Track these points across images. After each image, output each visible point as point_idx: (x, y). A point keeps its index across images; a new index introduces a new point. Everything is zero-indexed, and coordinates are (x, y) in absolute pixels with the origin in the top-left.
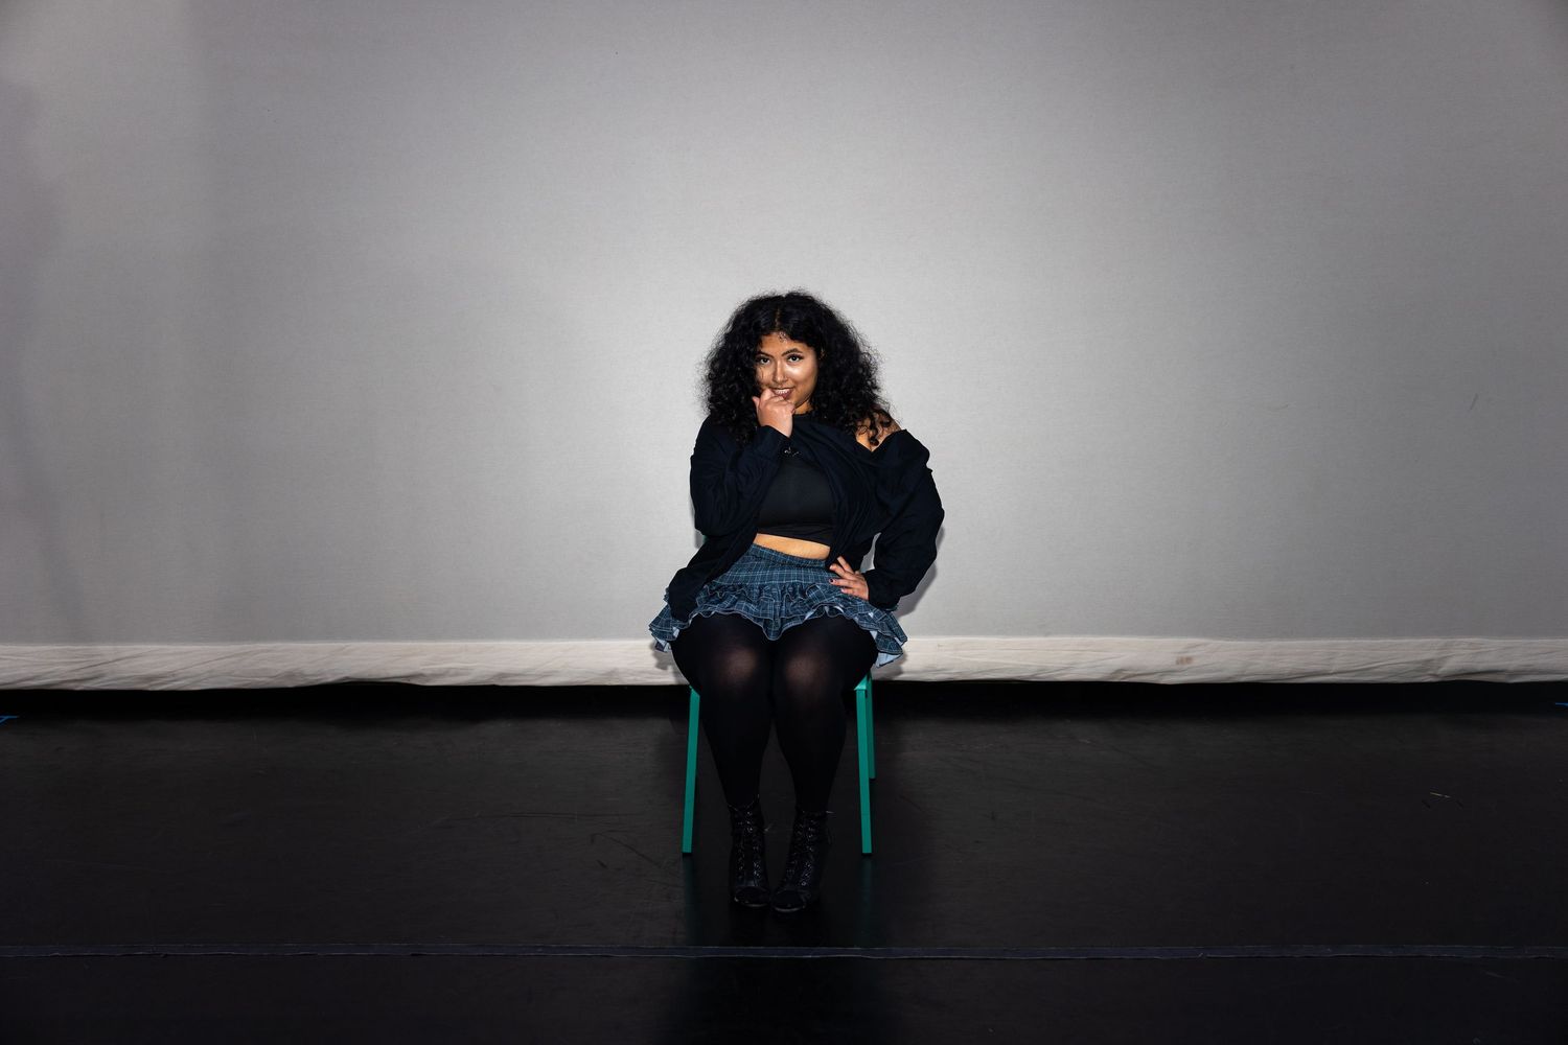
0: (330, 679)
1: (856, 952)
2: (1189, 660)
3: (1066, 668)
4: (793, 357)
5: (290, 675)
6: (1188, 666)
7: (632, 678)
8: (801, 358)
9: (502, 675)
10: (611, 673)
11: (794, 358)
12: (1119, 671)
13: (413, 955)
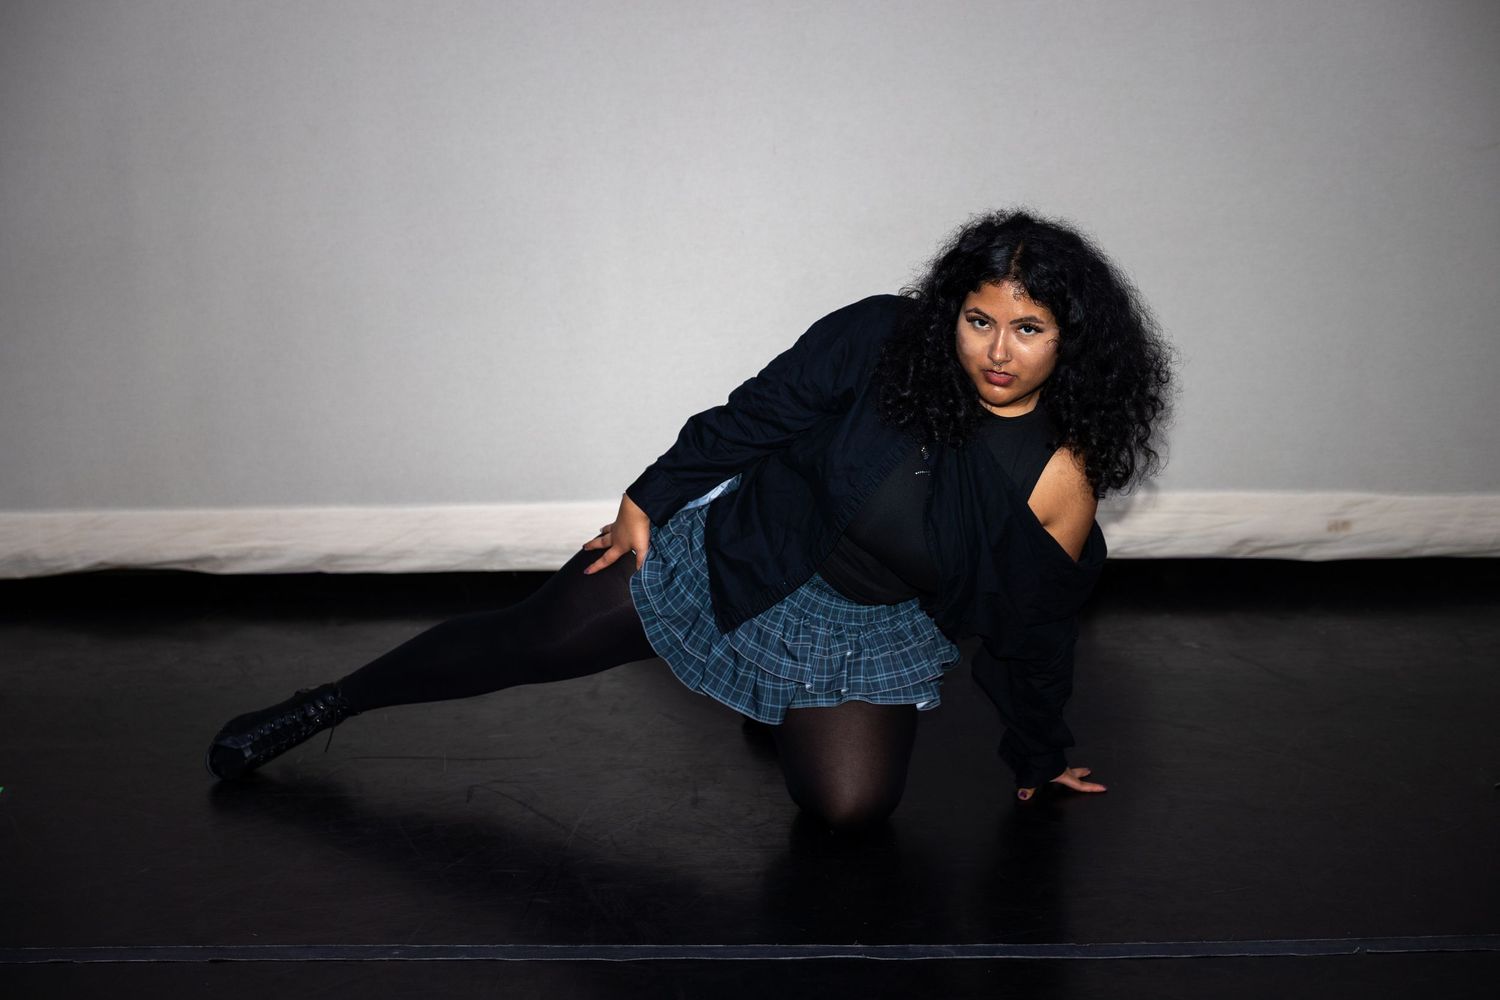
0: (78, 564)
1: (853, 950)
2: (1346, 525)
3: (1164, 539)
4: (1027, 325)
5: (20, 560)
6: (1343, 533)
7: (524, 559)
8: (1039, 330)
9: (332, 558)
10: (494, 553)
11: (1028, 328)
12: (1243, 542)
13: (211, 961)
